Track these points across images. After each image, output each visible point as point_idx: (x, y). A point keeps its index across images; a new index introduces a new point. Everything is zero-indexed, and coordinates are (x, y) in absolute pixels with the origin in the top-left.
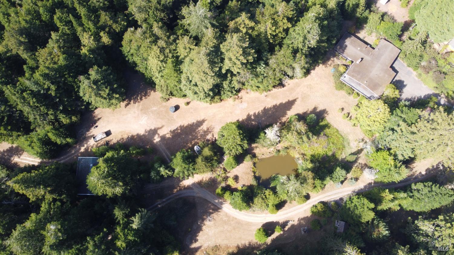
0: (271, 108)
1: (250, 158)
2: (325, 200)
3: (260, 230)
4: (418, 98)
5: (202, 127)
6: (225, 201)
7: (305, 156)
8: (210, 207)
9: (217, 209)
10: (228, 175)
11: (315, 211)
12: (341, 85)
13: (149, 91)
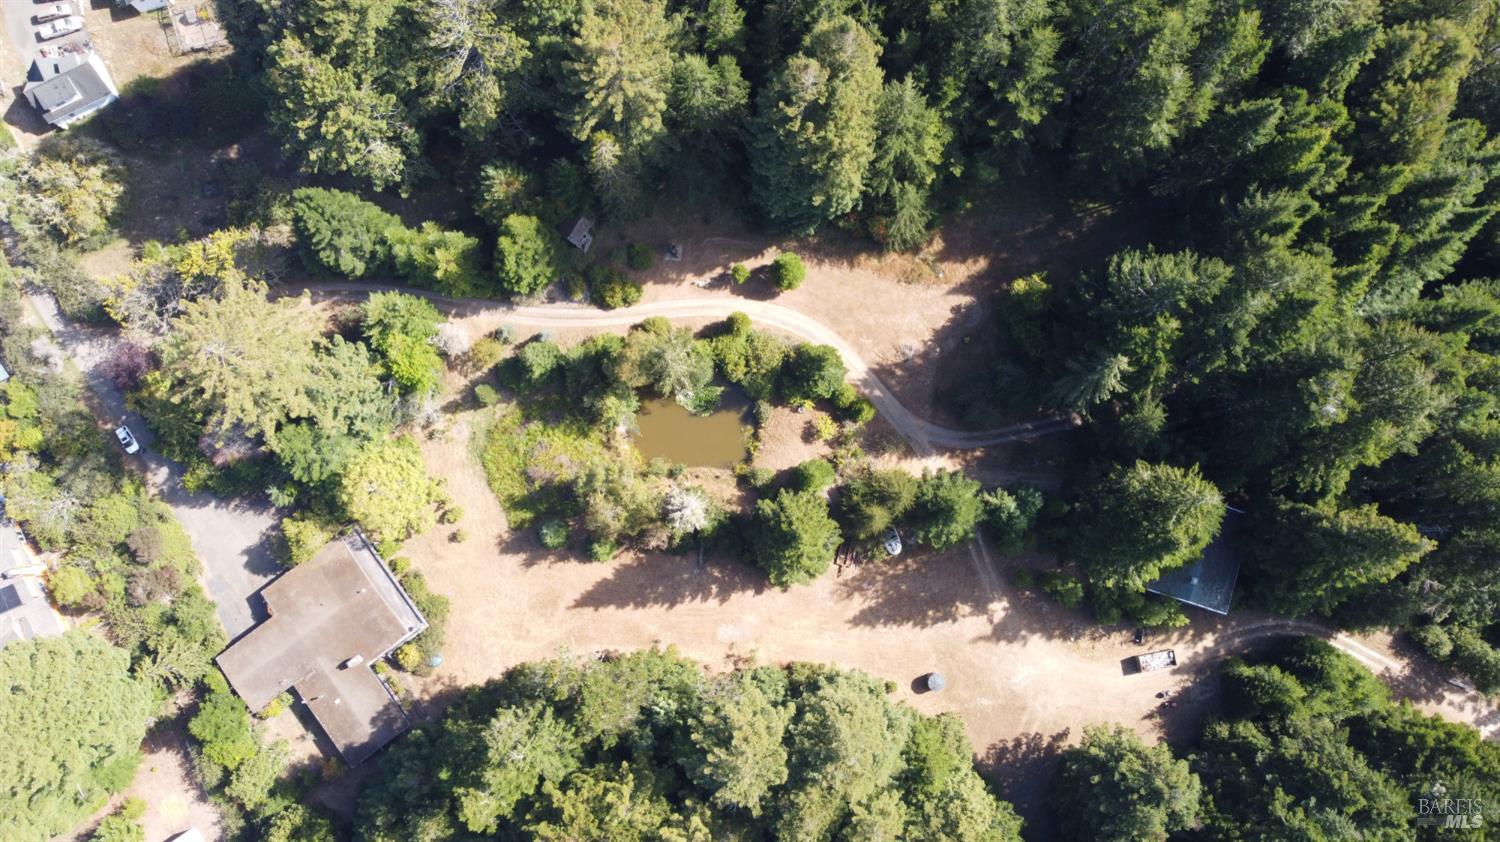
0: (656, 601)
1: (759, 476)
2: (594, 311)
3: (790, 286)
4: (227, 507)
5: (865, 606)
6: (856, 386)
7: (604, 439)
8: (898, 383)
9: (881, 373)
10: (827, 451)
11: (633, 290)
12: (431, 609)
13: (991, 762)
